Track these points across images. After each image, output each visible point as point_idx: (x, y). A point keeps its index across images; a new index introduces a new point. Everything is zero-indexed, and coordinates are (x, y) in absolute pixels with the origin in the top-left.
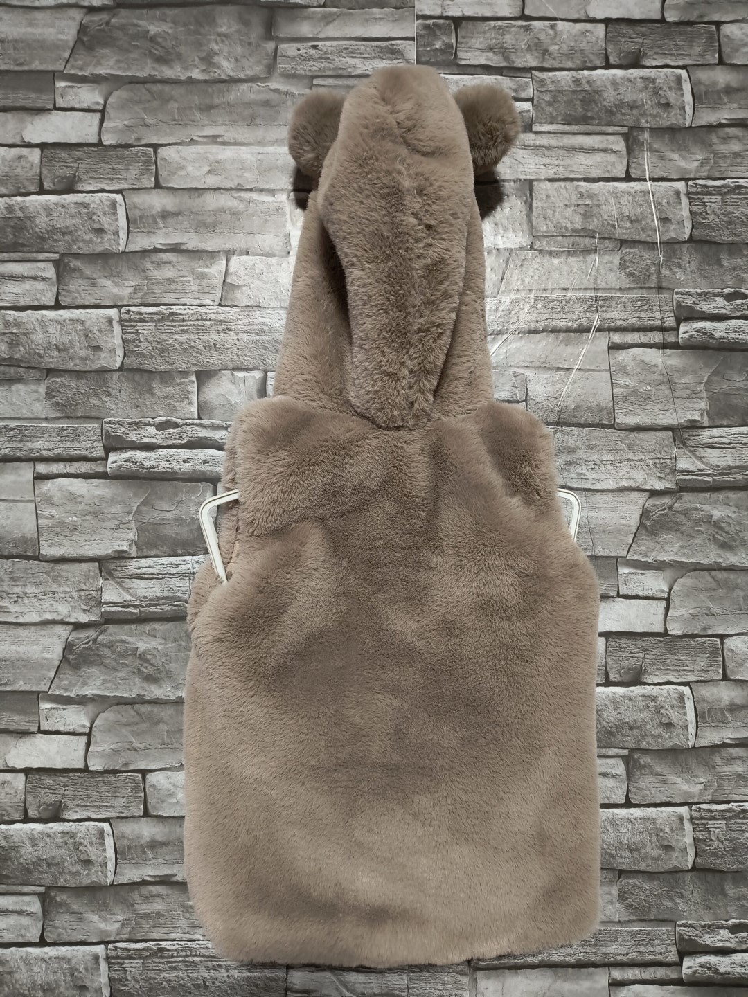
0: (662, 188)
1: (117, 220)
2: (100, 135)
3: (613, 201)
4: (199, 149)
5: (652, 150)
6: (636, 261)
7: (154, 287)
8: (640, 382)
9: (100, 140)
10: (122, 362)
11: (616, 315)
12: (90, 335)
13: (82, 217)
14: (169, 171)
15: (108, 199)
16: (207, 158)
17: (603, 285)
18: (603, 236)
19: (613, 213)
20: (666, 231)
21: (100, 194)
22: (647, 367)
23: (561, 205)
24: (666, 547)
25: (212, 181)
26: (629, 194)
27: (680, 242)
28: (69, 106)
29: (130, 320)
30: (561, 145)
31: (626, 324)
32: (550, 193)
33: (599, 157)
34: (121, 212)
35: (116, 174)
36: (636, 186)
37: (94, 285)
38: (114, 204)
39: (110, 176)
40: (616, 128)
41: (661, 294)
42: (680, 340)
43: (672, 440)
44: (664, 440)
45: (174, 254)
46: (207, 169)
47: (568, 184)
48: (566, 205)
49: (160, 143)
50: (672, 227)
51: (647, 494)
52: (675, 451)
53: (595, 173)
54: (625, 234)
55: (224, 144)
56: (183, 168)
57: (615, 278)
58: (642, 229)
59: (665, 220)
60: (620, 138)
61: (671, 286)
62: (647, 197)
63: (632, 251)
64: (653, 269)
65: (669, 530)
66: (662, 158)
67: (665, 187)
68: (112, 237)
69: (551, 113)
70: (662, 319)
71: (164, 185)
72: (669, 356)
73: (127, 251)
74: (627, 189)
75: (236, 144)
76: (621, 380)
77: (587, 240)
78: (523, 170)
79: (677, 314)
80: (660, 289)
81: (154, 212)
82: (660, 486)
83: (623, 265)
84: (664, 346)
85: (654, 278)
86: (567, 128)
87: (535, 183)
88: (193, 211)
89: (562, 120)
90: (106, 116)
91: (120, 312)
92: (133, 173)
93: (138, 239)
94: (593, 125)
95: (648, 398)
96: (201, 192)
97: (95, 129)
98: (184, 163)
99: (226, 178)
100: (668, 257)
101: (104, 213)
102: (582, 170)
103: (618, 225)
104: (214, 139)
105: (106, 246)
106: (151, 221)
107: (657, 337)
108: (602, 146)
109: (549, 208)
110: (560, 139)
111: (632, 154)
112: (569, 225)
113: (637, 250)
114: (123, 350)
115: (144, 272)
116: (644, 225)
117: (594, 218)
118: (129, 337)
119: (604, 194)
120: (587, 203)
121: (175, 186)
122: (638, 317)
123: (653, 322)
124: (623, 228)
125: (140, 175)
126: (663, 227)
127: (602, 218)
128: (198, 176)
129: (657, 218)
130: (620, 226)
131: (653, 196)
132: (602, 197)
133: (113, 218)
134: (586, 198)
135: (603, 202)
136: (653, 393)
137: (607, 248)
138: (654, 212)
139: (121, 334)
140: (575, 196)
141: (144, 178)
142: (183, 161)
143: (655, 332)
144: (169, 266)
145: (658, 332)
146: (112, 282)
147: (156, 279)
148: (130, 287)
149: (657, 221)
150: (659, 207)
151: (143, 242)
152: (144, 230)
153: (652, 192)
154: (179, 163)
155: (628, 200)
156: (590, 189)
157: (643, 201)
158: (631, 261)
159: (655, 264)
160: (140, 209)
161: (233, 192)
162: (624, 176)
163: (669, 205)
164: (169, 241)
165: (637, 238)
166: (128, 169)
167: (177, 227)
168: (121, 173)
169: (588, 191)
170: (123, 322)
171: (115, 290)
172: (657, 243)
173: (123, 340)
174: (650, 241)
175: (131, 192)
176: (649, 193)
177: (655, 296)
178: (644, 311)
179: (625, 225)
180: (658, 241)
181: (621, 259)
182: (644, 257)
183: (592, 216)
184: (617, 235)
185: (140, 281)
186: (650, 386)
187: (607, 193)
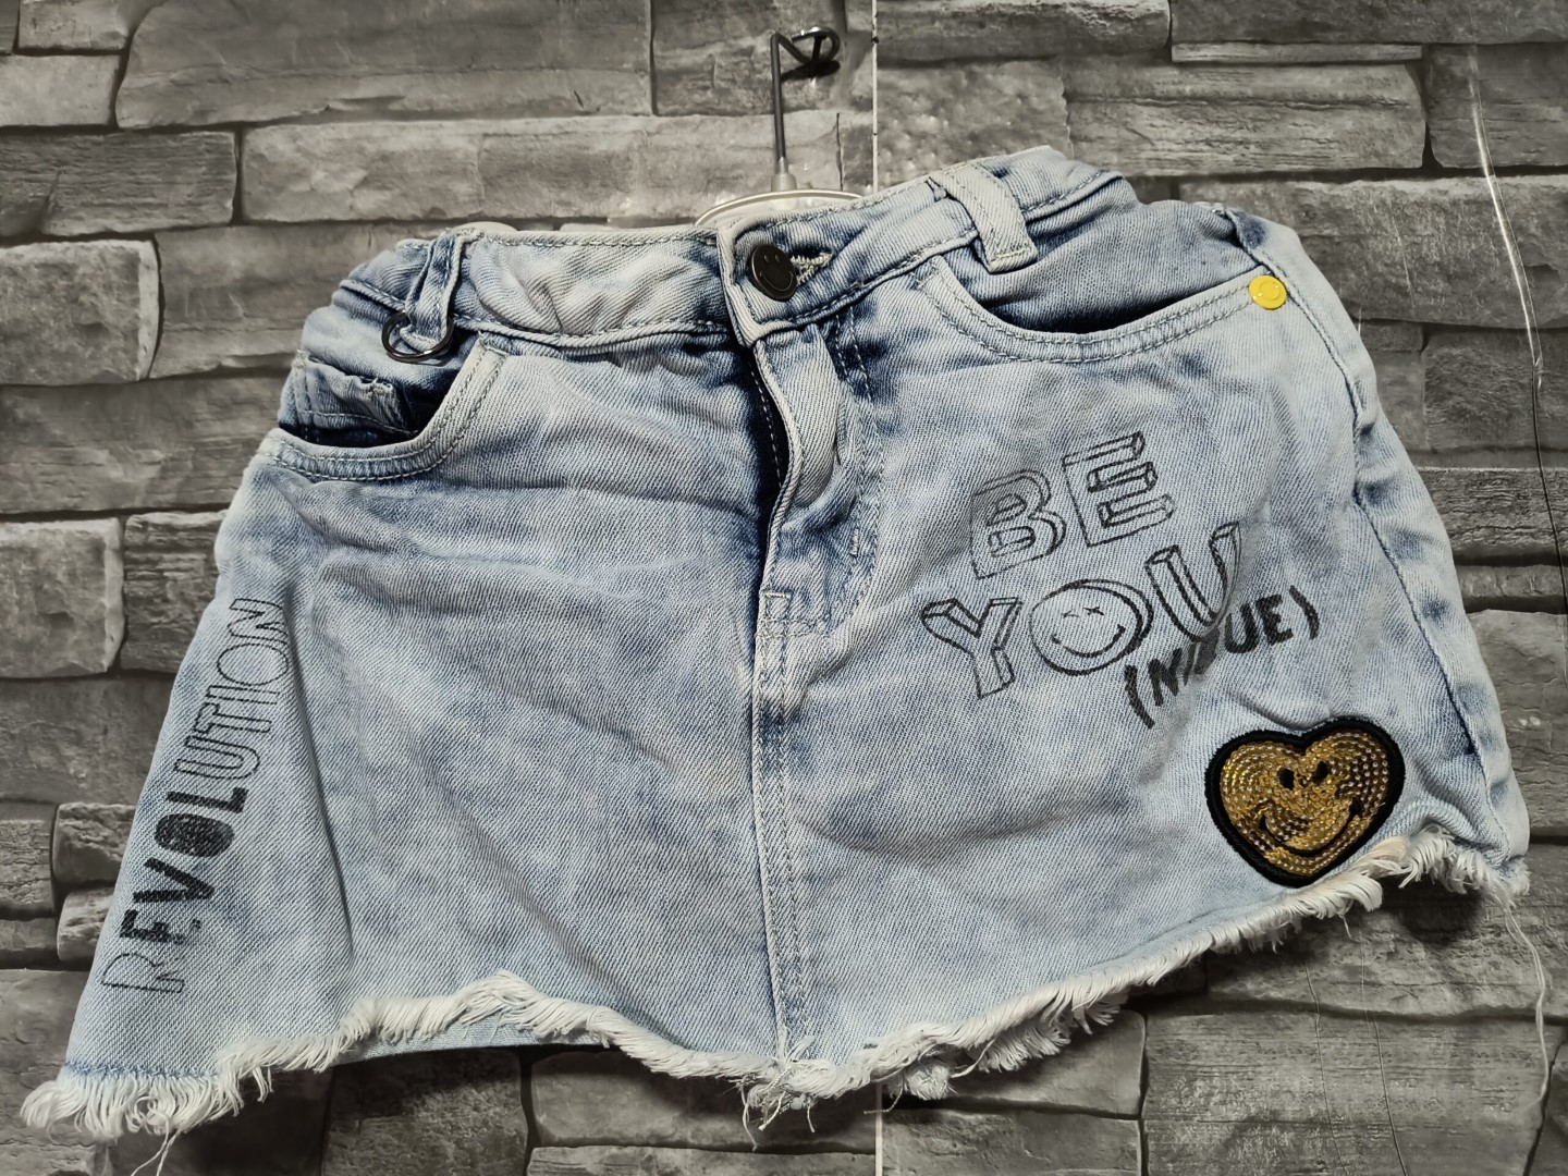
0: (1524, 192)
1: (136, 302)
2: (112, 107)
3: (1393, 229)
4: (344, 130)
5: (1488, 99)
6: (1470, 378)
7: (212, 463)
9: (113, 117)
10: (118, 655)
12: (46, 586)
13: (55, 298)
14: (269, 184)
15: (121, 252)
16: (361, 150)
18: (1374, 315)
19: (1397, 256)
20: (1548, 299)
21: (101, 244)
22: (1523, 663)
25: (368, 203)
26: (1437, 207)
28: (49, 44)
29: (147, 547)
30: (1250, 92)
33: (1348, 121)
34: (148, 284)
35: (142, 194)
36: (1455, 188)
37: (68, 460)
38: (132, 265)
39: (130, 200)
40: (1391, 49)
41: (1548, 464)
45: (266, 380)
46: (359, 174)
47: (1272, 186)
49: (252, 118)
50: (1561, 289)
53: (1341, 159)
54: (1434, 308)
55: (405, 115)
56: (302, 175)
57: (1416, 424)
58: (1480, 296)
59: (1540, 272)
60: (1401, 73)
62: (1486, 214)
63: (1455, 352)
64: (1519, 399)
66: (1518, 116)
67: (1534, 188)
68: (121, 343)
69: (1217, 19)
70: (1554, 532)
71: (256, 217)
73: (153, 375)
74: (1430, 197)
75: (432, 114)
78: (1152, 154)
80: (1540, 451)
81: (225, 281)
83: (1435, 390)
84: (1565, 606)
85: (1523, 424)
86: (1262, 52)
87: (1186, 187)
89: (1248, 33)
90: (132, 63)
91: (124, 527)
92: (185, 191)
93: (182, 347)
94: (1329, 43)
95: (1535, 749)
96: (340, 229)
97: (103, 93)
98: (303, 162)
99: (405, 195)
100: (1556, 365)
101: (108, 288)
102: (1309, 152)
103: (1415, 286)
104: (381, 108)
105: (106, 365)
106: (216, 303)
107: (1546, 581)
108: (1357, 92)
110: (1244, 80)
111: (1437, 110)
113: (1469, 349)
114: (122, 624)
115: (189, 425)
116: (1484, 286)
117: (1348, 270)
118: (139, 589)
119: (1371, 210)
120: (1326, 232)
121: (281, 218)
122: (1487, 527)
123: (1531, 540)
124: (1428, 294)
125: (198, 196)
126: (1537, 289)
127: (1368, 269)
128: (336, 194)
129: (1518, 267)
130: (1420, 289)
131: (1502, 210)
132: (1366, 217)
133: (127, 298)
134: (1322, 222)
135: (1368, 230)
136: (1549, 735)
137: (1388, 345)
138: (1510, 252)
139: (122, 582)
140: (1292, 217)
141: (207, 203)
142: (303, 159)
143: (1540, 566)
144: (251, 411)
145: (1549, 568)
146: (111, 453)
147: (217, 443)
148: (153, 463)
149: (1520, 273)
150: (1520, 239)
151: (194, 354)
152: (199, 326)
153: (1499, 201)
154: (294, 165)
155: (1435, 225)
156: (1333, 197)
157: (1477, 225)
158: (1458, 380)
159: (1522, 386)
160: (192, 275)
161: (419, 227)
162: (1418, 164)
163: (1548, 235)
164: (255, 350)
165: (1468, 317)
166: (173, 183)
167: (278, 316)
168: (155, 192)
169: (1323, 204)
170: (127, 553)
171: (116, 473)
172: (1524, 331)
173: (125, 598)
174: (1505, 326)
175: (175, 234)
176: (1492, 205)
177: (1529, 470)
178: (1504, 511)
179: (1433, 287)
180: (1528, 327)
181: (1429, 373)
182: (1492, 369)
183: (1343, 264)
184: (1412, 313)
185: (177, 450)
186: (1539, 716)
187: (1378, 207)
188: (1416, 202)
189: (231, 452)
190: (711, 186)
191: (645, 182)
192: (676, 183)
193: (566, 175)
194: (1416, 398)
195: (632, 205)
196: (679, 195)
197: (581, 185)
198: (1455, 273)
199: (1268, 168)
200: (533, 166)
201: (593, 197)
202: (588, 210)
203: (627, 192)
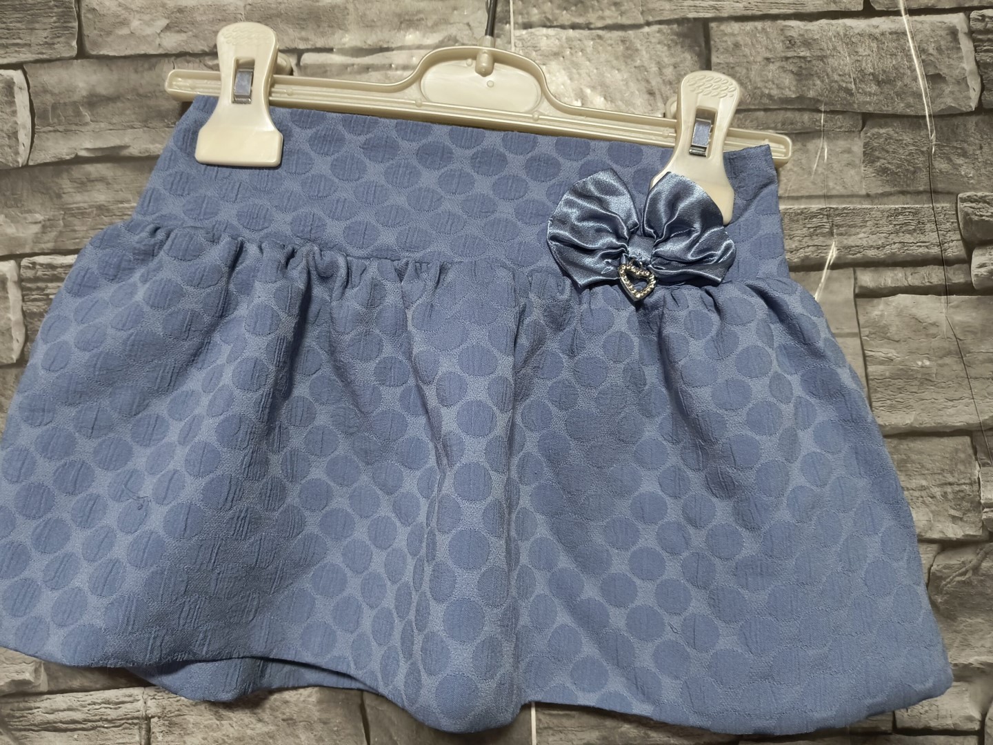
0: (926, 26)
1: (14, 113)
3: (844, 51)
6: (891, 148)
7: (76, 221)
8: (911, 353)
10: (22, 351)
11: (864, 240)
14: (101, 30)
15: (1, 78)
16: (164, 5)
17: (839, 190)
18: (832, 108)
19: (847, 69)
20: (939, 96)
22: (920, 327)
23: (759, 59)
24: (972, 640)
25: (171, 42)
26: (872, 37)
27: (962, 114)
29: (36, 279)
31: (881, 254)
32: (739, 38)
34: (22, 99)
35: (12, 37)
36: (883, 24)
38: (10, 86)
39: (4, 42)
41: (937, 201)
42: (973, 279)
43: (970, 451)
44: (957, 451)
45: (109, 165)
46: (164, 22)
47: (768, 24)
48: (768, 59)
50: (947, 89)
51: (935, 547)
52: (977, 471)
53: (812, 5)
54: (869, 103)
56: (124, 23)
57: (857, 178)
58: (898, 95)
59: (935, 79)
61: (953, 188)
62: (902, 41)
63: (882, 131)
64: (920, 161)
65: (975, 609)
67: (932, 23)
68: (7, 141)
70: (940, 244)
71: (94, 53)
72: (957, 307)
73: (31, 163)
74: (868, 30)
76: (881, 351)
77: (806, 117)
78: (691, 3)
79: (966, 235)
80: (933, 193)
81: (76, 97)
82: (954, 532)
83: (869, 156)
84: (946, 290)
85: (923, 176)
87: (713, 25)
88: (141, 91)
91: (19, 266)
92: (42, 35)
93: (50, 144)
95: (926, 379)
96: (154, 60)
98: (125, 14)
99: (195, 36)
100: (944, 138)
103: (857, 89)
106: (71, 113)
107: (935, 275)
109: (739, 64)
112: (775, 92)
113: (890, 129)
114: (24, 331)
115: (59, 196)
116: (901, 88)
117: (816, 78)
118: (33, 306)
119: (831, 39)
120: (802, 54)
121: (111, 54)
122: (900, 243)
123: (926, 250)
124: (865, 93)
125: (51, 38)
126: (933, 89)
127: (828, 78)
128: (148, 36)
129: (922, 74)
130: (860, 91)
131: (913, 38)
132: (827, 43)
133: (8, 110)
134: (799, 47)
135: (829, 52)
136: (935, 371)
137: (840, 127)
138: (917, 66)
139: (21, 303)
140: (781, 44)
141: (58, 42)
142: (123, 12)
143: (931, 267)
144: (100, 186)
145: (937, 267)
146: (6, 217)
147: (79, 208)
148: (36, 223)
149: (923, 79)
150: (923, 57)
151: (57, 148)
152: (59, 128)
153: (911, 32)
154: (118, 16)
155: (870, 47)
156: (807, 30)
157: (897, 48)
158: (883, 149)
159: (923, 152)
160: (52, 94)
161: (207, 58)
162: (860, 8)
163: (940, 54)
164: (100, 144)
165: (890, 109)
166: (32, 29)
167: (114, 121)
168: (21, 35)
169: (802, 35)
170: (23, 284)
171: (11, 230)
172: (924, 117)
173: (24, 313)
174: (912, 113)
175: (38, 65)
176: (906, 35)
177: (926, 206)
178: (910, 232)
179: (869, 90)
180: (927, 115)
181: (866, 145)
182: (904, 142)
183: (812, 75)
184: (856, 106)
185: (52, 213)
186: (929, 359)
187: (835, 37)
188: (858, 34)
189: (89, 214)
190: (403, 26)
191: (358, 24)
192: (379, 24)
193: (304, 20)
194: (857, 162)
195: (350, 39)
196: (381, 31)
197: (315, 27)
198: (883, 79)
199: (765, 12)
200: (281, 14)
201: (323, 34)
202: (320, 43)
203: (347, 31)
